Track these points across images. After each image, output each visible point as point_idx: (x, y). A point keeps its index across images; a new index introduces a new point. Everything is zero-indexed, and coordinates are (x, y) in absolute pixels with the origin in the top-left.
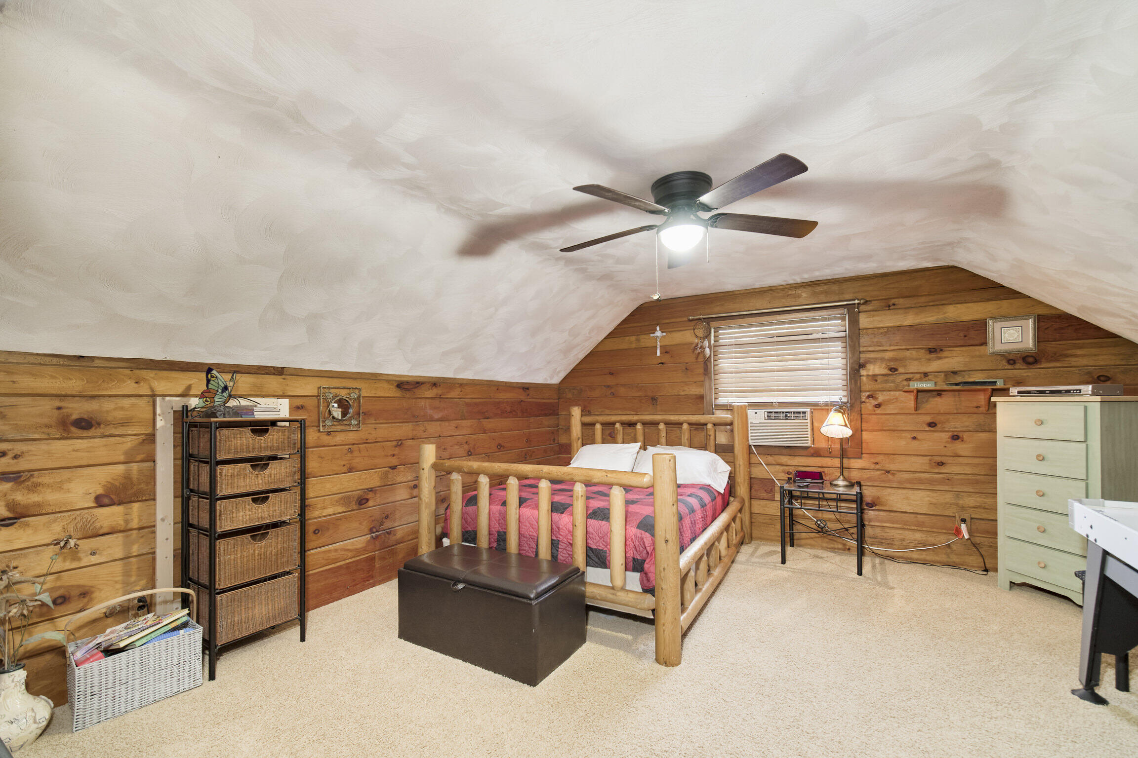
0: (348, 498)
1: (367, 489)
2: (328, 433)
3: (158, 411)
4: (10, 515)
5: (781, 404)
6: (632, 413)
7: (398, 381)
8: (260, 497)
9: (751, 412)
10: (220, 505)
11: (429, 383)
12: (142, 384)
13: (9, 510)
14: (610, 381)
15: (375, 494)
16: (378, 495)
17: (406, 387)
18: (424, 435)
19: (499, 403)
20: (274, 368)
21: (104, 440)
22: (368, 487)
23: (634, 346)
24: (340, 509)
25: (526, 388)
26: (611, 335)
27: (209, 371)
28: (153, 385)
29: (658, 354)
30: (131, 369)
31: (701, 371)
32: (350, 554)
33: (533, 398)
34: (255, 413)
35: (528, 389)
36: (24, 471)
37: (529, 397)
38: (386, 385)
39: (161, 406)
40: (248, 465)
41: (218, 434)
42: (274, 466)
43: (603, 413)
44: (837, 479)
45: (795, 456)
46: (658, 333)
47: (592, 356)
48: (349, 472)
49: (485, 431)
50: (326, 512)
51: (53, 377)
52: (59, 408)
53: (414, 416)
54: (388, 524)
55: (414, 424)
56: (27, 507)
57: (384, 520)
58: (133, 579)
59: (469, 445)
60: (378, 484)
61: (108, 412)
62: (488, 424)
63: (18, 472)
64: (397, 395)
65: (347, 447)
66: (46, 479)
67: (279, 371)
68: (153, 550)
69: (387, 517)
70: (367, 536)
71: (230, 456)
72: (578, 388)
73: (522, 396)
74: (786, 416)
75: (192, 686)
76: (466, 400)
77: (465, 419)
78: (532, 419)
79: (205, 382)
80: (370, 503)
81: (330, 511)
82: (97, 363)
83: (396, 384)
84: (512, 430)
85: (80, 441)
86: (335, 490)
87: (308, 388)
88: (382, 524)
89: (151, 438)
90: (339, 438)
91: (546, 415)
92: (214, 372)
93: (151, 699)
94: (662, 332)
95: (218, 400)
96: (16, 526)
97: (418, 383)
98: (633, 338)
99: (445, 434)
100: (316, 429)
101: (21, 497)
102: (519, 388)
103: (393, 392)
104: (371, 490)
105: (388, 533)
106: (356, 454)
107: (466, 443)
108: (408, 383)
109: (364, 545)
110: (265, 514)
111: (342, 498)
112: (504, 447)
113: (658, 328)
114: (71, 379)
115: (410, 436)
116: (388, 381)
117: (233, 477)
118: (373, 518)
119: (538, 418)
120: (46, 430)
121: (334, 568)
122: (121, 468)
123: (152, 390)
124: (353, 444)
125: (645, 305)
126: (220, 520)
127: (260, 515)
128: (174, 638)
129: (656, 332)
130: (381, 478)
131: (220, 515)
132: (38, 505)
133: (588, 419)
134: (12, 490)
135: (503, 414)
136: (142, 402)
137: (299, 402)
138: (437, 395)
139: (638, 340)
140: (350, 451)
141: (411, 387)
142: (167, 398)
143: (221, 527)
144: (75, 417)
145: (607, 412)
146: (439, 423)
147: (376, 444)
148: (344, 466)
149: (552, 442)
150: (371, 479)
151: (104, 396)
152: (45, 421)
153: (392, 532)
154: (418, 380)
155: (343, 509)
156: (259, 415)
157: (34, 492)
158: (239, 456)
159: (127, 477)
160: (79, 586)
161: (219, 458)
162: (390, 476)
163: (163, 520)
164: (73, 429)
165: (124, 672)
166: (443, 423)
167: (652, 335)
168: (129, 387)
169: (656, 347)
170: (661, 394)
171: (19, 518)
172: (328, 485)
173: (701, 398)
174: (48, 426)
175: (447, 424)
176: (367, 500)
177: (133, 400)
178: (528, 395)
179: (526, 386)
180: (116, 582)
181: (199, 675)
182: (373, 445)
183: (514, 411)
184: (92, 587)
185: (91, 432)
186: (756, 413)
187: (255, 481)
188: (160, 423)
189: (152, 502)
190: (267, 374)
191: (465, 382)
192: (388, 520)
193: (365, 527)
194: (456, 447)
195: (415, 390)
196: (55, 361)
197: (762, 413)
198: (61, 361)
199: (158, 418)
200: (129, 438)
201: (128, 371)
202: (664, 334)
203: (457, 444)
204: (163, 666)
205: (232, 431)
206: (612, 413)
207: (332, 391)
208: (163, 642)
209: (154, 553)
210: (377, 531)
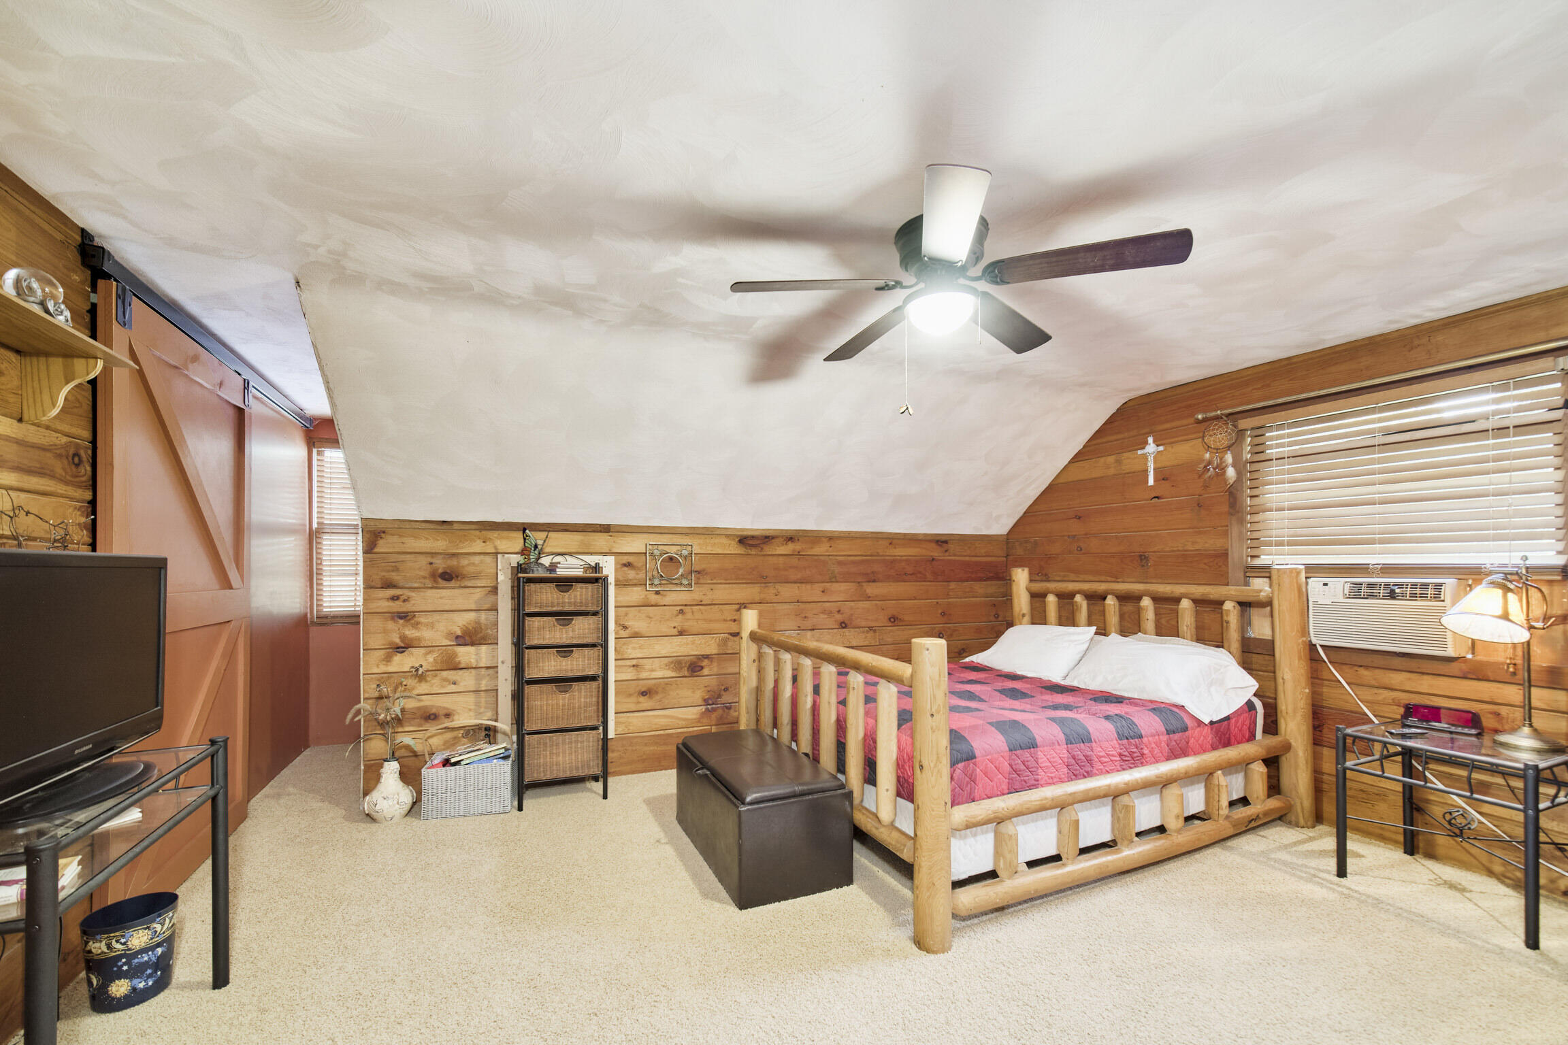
0: (679, 662)
1: (702, 655)
2: (657, 593)
3: (499, 567)
4: (403, 645)
5: (1387, 569)
6: (1109, 579)
7: (741, 536)
8: (565, 649)
9: (1315, 583)
10: (528, 654)
11: (782, 537)
12: (488, 543)
13: (402, 641)
14: (1076, 528)
15: (711, 661)
16: (715, 664)
17: (751, 542)
18: (775, 599)
19: (892, 562)
20: (600, 525)
21: (461, 591)
22: (703, 653)
23: (1112, 471)
24: (670, 674)
25: (942, 541)
26: (1078, 457)
27: (524, 530)
28: (496, 544)
29: (1151, 482)
30: (480, 530)
31: (1225, 508)
32: (683, 723)
33: (955, 555)
34: (558, 570)
35: (946, 542)
36: (411, 612)
37: (947, 554)
38: (725, 541)
39: (502, 562)
40: (553, 619)
41: (526, 588)
42: (578, 622)
43: (1065, 579)
44: (1514, 730)
45: (1423, 673)
46: (1151, 448)
47: (1051, 490)
48: (680, 635)
49: (868, 598)
50: (654, 675)
51: (427, 539)
52: (431, 564)
53: (762, 577)
54: (726, 698)
55: (763, 585)
56: (411, 640)
57: (723, 693)
58: (482, 710)
59: (842, 614)
60: (715, 651)
61: (463, 567)
62: (871, 589)
63: (407, 613)
64: (739, 552)
65: (679, 608)
66: (423, 619)
67: (606, 529)
68: (496, 688)
69: (726, 690)
70: (701, 707)
71: (537, 610)
72: (1032, 540)
73: (936, 553)
74: (1392, 591)
75: (501, 811)
76: (837, 558)
77: (837, 582)
78: (953, 585)
79: (523, 541)
80: (706, 671)
81: (659, 674)
82: (456, 526)
83: (737, 540)
84: (915, 599)
85: (445, 591)
86: (664, 653)
87: (635, 544)
88: (719, 696)
89: (495, 590)
90: (670, 598)
91: (980, 579)
92: (527, 531)
93: (472, 812)
94: (1158, 446)
95: (533, 557)
96: (405, 653)
97: (767, 537)
98: (1111, 459)
99: (804, 599)
100: (644, 587)
101: (410, 633)
102: (930, 541)
103: (734, 548)
104: (707, 657)
105: (727, 707)
106: (689, 616)
107: (839, 611)
108: (753, 537)
109: (698, 716)
110: (569, 667)
111: (672, 662)
112: (901, 620)
113: (1150, 440)
114: (438, 540)
115: (757, 599)
116: (727, 536)
117: (539, 629)
118: (709, 689)
119: (966, 583)
120: (423, 581)
121: (663, 735)
122: (472, 615)
123: (495, 548)
124: (686, 605)
125: (1131, 404)
126: (528, 667)
127: (564, 668)
128: (488, 764)
129: (1147, 447)
130: (719, 645)
131: (528, 663)
132: (419, 639)
133: (1039, 587)
134: (403, 626)
135: (901, 577)
136: (488, 559)
137: (626, 559)
138: (794, 551)
139: (1119, 462)
140: (681, 612)
141: (759, 542)
142: (506, 555)
143: (529, 674)
144: (440, 571)
145: (1072, 576)
146: (796, 585)
147: (712, 606)
148: (674, 627)
149: (992, 618)
150: (708, 646)
151: (462, 554)
152: (422, 573)
153: (733, 708)
154: (767, 534)
155: (674, 674)
156: (561, 572)
157: (416, 628)
158: (544, 610)
159: (478, 623)
160: (444, 708)
161: (527, 611)
162: (730, 644)
163: (503, 662)
164: (440, 580)
165: (453, 783)
166: (804, 585)
167: (1140, 452)
168: (478, 546)
169: (1146, 471)
170: (1156, 549)
171: (407, 648)
172: (657, 647)
173: (1224, 555)
174: (424, 578)
175: (809, 586)
176: (702, 668)
177: (482, 557)
178: (946, 551)
179: (944, 538)
180: (470, 710)
181: (508, 802)
182: (709, 607)
183: (920, 572)
184: (454, 710)
185: (452, 584)
186: (1325, 584)
187: (562, 635)
188: (501, 578)
189: (495, 647)
190: (594, 532)
191: (836, 534)
192: (727, 692)
193: (698, 696)
194: (823, 616)
195: (763, 546)
196: (427, 525)
197: (1339, 586)
198: (432, 526)
199: (499, 573)
200: (478, 590)
201: (477, 533)
202: (1161, 448)
203: (822, 613)
204: (480, 787)
205: (538, 586)
206: (1077, 579)
207: (660, 547)
208: (480, 765)
209: (497, 690)
210: (713, 704)
